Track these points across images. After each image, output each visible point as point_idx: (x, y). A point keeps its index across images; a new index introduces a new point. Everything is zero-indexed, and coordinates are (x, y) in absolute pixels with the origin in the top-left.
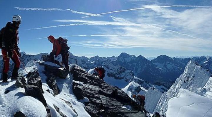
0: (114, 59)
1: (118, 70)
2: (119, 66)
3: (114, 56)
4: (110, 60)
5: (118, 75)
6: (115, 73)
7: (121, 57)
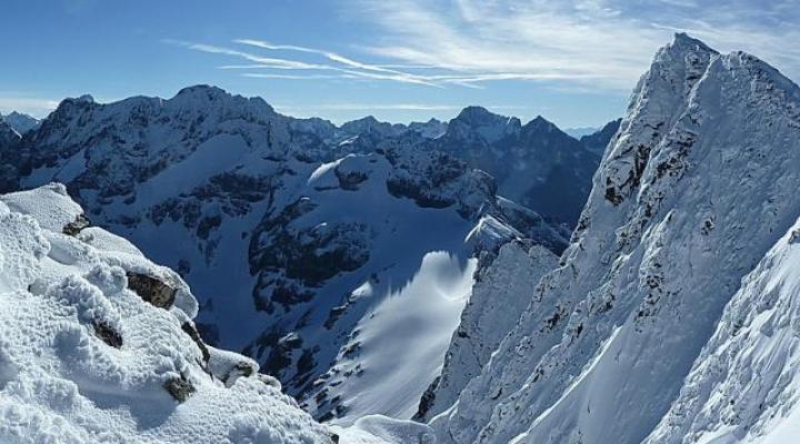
0: (438, 133)
1: (430, 168)
2: (438, 153)
3: (437, 119)
4: (419, 134)
5: (432, 192)
6: (417, 180)
7: (465, 125)
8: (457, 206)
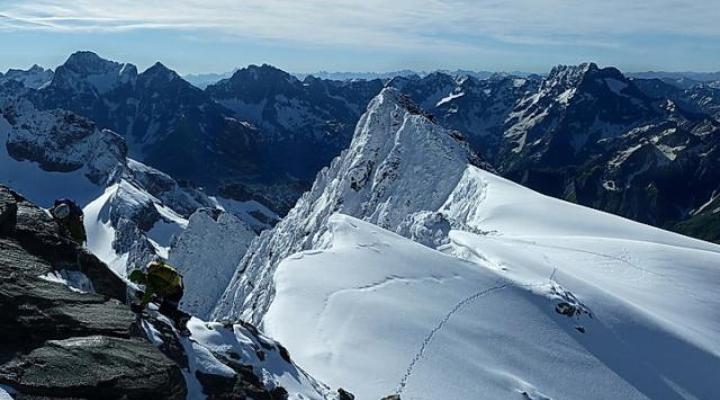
0: (40, 81)
1: (54, 128)
2: (64, 113)
3: (39, 65)
4: (21, 84)
5: (58, 154)
6: (41, 142)
7: (72, 73)
8: (85, 170)
